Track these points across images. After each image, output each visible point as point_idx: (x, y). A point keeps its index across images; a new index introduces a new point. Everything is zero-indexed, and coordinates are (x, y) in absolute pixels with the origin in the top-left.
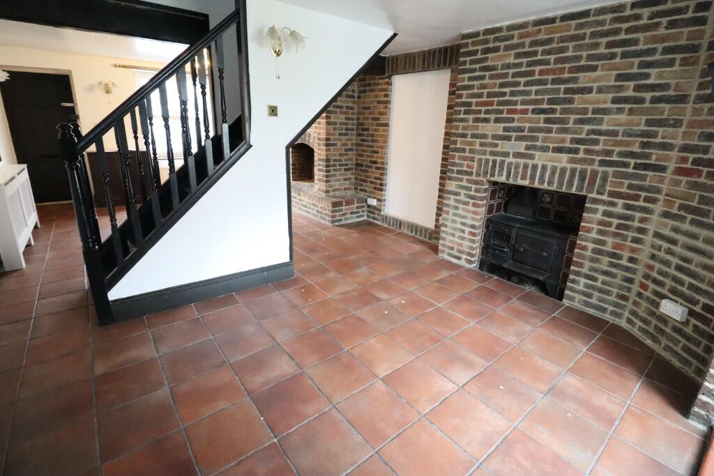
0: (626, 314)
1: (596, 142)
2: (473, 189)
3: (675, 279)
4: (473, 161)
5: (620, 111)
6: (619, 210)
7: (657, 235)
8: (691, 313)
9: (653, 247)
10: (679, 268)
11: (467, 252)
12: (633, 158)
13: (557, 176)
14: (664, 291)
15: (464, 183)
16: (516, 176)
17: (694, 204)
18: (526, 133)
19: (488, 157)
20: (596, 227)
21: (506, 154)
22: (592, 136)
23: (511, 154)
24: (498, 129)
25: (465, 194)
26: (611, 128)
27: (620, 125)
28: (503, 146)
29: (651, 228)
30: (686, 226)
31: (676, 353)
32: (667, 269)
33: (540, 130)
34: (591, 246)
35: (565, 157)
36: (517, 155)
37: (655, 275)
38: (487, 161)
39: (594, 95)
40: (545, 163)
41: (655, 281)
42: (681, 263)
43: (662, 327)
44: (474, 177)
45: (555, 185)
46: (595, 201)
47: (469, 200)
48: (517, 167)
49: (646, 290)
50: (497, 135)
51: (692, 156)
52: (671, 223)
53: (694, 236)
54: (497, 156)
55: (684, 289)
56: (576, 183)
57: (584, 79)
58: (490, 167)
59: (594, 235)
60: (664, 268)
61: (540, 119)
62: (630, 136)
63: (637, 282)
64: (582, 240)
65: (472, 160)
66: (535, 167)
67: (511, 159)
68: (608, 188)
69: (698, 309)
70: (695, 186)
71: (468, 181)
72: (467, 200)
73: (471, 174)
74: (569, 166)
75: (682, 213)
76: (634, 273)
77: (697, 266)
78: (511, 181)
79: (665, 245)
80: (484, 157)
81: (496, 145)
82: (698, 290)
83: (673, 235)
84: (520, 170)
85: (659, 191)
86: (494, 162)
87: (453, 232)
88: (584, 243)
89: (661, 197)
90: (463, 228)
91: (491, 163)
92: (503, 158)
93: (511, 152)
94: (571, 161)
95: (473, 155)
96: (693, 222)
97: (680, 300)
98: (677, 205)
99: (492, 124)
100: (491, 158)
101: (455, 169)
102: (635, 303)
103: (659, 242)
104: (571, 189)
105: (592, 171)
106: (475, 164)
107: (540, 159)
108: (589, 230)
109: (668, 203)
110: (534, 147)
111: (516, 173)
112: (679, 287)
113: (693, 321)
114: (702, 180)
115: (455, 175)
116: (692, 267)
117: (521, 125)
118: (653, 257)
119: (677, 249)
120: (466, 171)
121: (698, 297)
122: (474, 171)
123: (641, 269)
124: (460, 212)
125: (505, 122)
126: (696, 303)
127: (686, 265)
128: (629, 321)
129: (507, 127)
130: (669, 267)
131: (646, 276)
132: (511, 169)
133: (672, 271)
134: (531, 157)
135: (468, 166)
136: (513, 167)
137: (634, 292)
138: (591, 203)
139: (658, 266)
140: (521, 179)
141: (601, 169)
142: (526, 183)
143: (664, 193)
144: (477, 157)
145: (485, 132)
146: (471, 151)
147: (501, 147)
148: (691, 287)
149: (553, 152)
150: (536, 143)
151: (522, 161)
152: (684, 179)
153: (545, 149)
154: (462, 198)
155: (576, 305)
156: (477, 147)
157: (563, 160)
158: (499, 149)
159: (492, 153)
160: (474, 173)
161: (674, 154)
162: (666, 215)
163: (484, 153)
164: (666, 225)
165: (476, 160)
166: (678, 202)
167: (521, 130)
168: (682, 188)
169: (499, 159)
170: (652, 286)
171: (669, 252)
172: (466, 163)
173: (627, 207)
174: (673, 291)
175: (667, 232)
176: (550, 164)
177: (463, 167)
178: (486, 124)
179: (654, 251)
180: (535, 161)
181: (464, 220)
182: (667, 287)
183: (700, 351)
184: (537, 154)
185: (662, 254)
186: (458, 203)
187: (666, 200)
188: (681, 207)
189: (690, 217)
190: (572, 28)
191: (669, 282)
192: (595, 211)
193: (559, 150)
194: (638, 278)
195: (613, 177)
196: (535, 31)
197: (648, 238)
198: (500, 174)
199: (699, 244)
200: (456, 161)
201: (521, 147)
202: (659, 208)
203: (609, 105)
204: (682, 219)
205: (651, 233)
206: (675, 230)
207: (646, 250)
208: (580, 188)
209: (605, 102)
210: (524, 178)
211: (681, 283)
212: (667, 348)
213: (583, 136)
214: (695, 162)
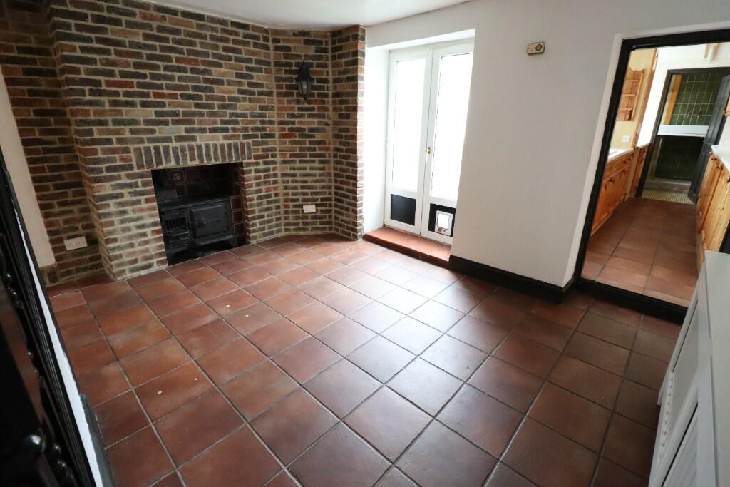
0: (283, 227)
1: (236, 122)
2: (140, 184)
3: (304, 194)
4: (129, 152)
5: (244, 99)
6: (262, 167)
7: (283, 175)
8: (317, 206)
9: (283, 182)
10: (303, 187)
11: (156, 254)
12: (260, 131)
13: (219, 151)
14: (300, 203)
15: (124, 181)
16: (185, 159)
17: (298, 152)
18: (181, 118)
19: (147, 145)
20: (254, 182)
21: (168, 139)
22: (233, 118)
23: (173, 138)
24: (150, 113)
25: (129, 193)
26: (243, 112)
27: (247, 109)
28: (161, 132)
29: (278, 172)
30: (298, 165)
31: (318, 228)
32: (297, 191)
33: (194, 114)
34: (255, 196)
35: (220, 135)
36: (179, 139)
37: (291, 197)
38: (147, 150)
39: (225, 87)
40: (207, 142)
41: (293, 200)
42: (303, 184)
43: (306, 221)
44: (136, 170)
45: (220, 160)
46: (248, 164)
47: (139, 198)
48: (183, 150)
49: (289, 207)
50: (150, 120)
51: (287, 127)
52: (289, 166)
53: (304, 169)
54: (159, 142)
55: (309, 196)
56: (233, 154)
57: (216, 73)
58: (153, 155)
59: (254, 188)
60: (294, 191)
61: (190, 104)
62: (254, 117)
63: (282, 207)
64: (249, 194)
65: (126, 150)
66: (199, 147)
67: (174, 144)
68: (253, 154)
69: (319, 202)
70: (294, 143)
71: (129, 176)
72: (135, 198)
73: (131, 167)
74: (225, 142)
75: (292, 159)
76: (279, 202)
77: (311, 182)
78: (182, 165)
79: (290, 179)
80: (141, 146)
81: (153, 131)
82: (316, 193)
83: (293, 172)
84: (187, 152)
85: (275, 150)
86: (157, 149)
87: (128, 242)
88: (250, 196)
89: (277, 153)
90: (143, 231)
91: (153, 151)
92: (167, 144)
93: (173, 136)
94: (226, 138)
95: (125, 146)
96: (300, 162)
97: (310, 203)
98: (288, 155)
99: (139, 108)
100: (152, 145)
101: (103, 166)
102: (286, 218)
103: (286, 178)
104: (232, 160)
105: (241, 143)
106: (133, 155)
107: (202, 140)
108: (251, 186)
109: (284, 155)
110: (193, 130)
111: (184, 156)
112: (306, 197)
113: (319, 209)
114: (297, 139)
115: (105, 174)
116: (309, 184)
117: (174, 109)
118: (286, 188)
119: (298, 178)
120: (120, 166)
121: (317, 197)
122: (134, 162)
123: (281, 197)
124: (130, 215)
125: (156, 107)
126: (316, 200)
127: (305, 184)
128: (286, 230)
129: (159, 111)
130: (297, 189)
131: (286, 200)
132: (178, 153)
133: (300, 191)
134: (193, 139)
135: (122, 159)
136: (179, 150)
137: (282, 213)
138: (247, 167)
139: (290, 191)
140: (191, 160)
141: (245, 141)
142: (196, 163)
143: (278, 149)
144: (132, 147)
145: (133, 118)
146: (120, 141)
147: (160, 133)
148: (312, 193)
149: (210, 132)
150: (194, 126)
151: (186, 144)
152: (287, 140)
153: (203, 131)
154: (127, 198)
155: (259, 240)
156: (128, 135)
157: (219, 139)
158: (157, 135)
159: (150, 140)
160: (135, 165)
161: (276, 126)
162: (284, 162)
163: (141, 141)
164: (286, 168)
165: (132, 151)
166: (288, 153)
167: (175, 114)
168: (288, 145)
169: (161, 145)
170: (291, 204)
171: (294, 181)
172: (117, 156)
173: (266, 163)
174: (304, 200)
175: (288, 171)
176: (211, 143)
177: (116, 162)
178: (132, 108)
179: (284, 185)
180: (199, 142)
181: (139, 223)
182: (300, 200)
183: (327, 220)
184: (197, 135)
185: (291, 184)
186: (123, 206)
187: (281, 154)
188: (291, 155)
189: (297, 160)
190: (193, 25)
191: (300, 197)
192: (250, 171)
193: (213, 130)
194: (282, 203)
195: (254, 145)
196: (159, 17)
197: (279, 179)
198: (168, 160)
199: (308, 171)
200: (100, 155)
201: (181, 130)
202: (278, 159)
203: (237, 95)
204: (294, 162)
205: (279, 175)
206: (293, 169)
207: (280, 185)
208: (237, 158)
209: (234, 92)
210: (192, 159)
211: (307, 194)
212: (313, 229)
213: (227, 118)
214: (290, 130)
